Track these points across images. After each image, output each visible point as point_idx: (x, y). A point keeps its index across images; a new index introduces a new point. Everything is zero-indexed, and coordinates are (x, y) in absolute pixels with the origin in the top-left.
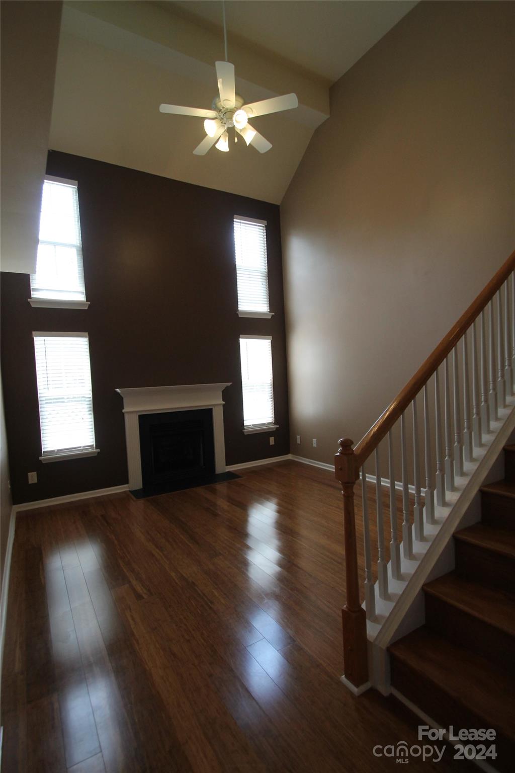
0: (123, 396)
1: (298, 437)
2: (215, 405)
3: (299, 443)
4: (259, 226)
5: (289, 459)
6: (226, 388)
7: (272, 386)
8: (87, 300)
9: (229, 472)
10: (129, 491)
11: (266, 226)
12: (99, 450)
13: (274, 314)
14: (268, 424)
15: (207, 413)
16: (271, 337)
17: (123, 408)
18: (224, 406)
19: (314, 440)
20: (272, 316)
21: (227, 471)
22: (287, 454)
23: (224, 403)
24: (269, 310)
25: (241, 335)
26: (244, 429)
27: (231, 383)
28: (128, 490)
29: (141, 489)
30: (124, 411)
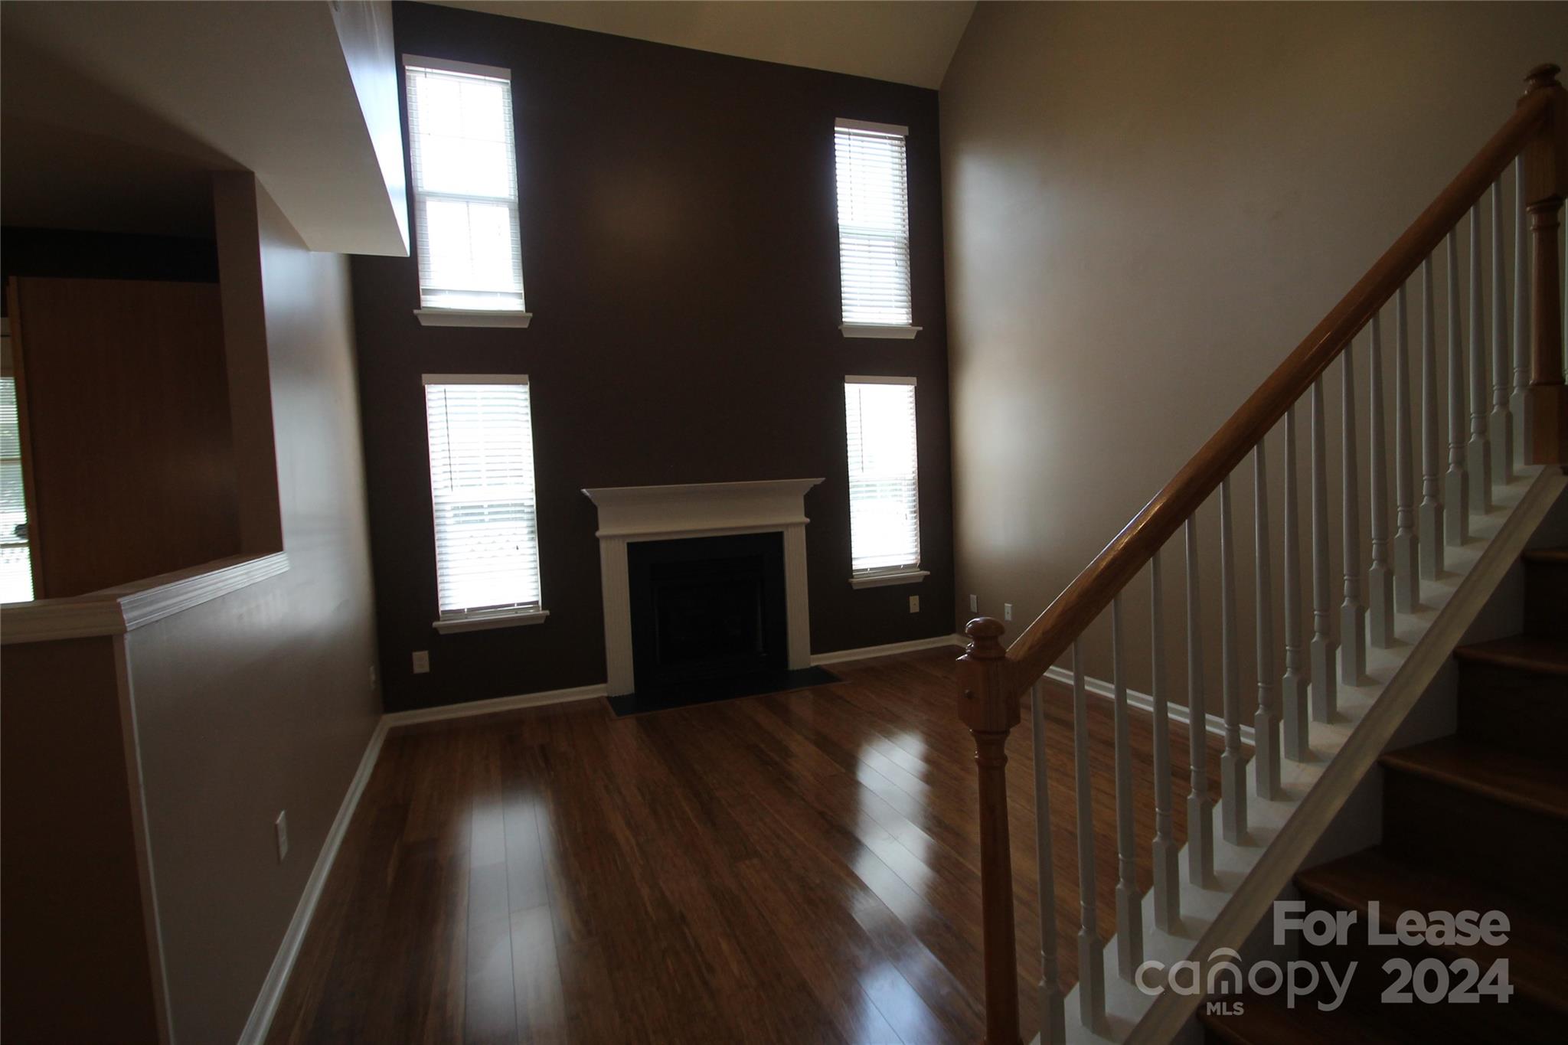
0: (596, 504)
1: (973, 597)
2: (788, 525)
3: (976, 611)
4: (890, 138)
5: (953, 646)
6: (812, 489)
7: (916, 486)
8: (527, 310)
9: (817, 667)
10: (608, 698)
11: (906, 137)
12: (547, 612)
13: (921, 328)
14: (907, 567)
15: (772, 542)
16: (915, 379)
17: (597, 529)
18: (808, 527)
19: (1007, 605)
20: (919, 332)
21: (813, 664)
22: (949, 634)
23: (808, 520)
24: (911, 321)
25: (847, 377)
26: (852, 577)
27: (824, 479)
28: (606, 695)
29: (631, 695)
30: (598, 534)
